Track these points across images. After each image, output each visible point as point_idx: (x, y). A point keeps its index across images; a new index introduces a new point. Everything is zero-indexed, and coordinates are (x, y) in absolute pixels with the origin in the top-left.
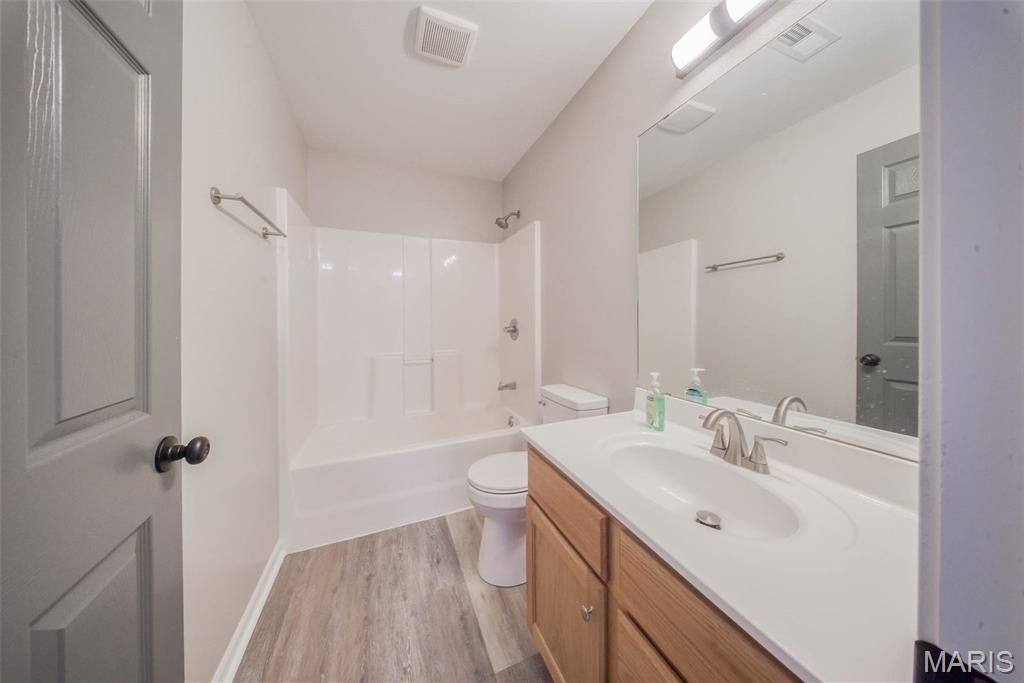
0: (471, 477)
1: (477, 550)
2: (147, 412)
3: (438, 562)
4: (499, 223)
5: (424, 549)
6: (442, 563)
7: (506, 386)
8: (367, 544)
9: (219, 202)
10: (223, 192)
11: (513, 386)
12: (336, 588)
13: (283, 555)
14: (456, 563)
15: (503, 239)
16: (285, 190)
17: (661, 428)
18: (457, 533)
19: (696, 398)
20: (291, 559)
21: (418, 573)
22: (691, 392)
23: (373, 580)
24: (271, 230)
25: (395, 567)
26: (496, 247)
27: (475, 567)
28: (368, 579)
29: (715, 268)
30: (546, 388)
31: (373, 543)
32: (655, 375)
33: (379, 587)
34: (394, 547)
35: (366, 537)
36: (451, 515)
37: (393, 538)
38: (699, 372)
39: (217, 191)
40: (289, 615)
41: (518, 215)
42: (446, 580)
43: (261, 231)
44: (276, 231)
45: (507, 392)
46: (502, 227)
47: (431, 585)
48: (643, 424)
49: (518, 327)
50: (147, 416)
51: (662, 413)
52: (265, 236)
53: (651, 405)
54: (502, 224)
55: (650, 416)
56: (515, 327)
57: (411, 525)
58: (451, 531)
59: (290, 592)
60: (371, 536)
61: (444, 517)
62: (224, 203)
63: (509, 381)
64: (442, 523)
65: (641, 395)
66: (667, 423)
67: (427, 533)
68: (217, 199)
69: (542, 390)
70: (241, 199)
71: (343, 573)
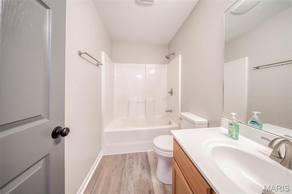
0: (154, 143)
1: (157, 167)
2: (49, 119)
3: (144, 168)
4: (167, 57)
5: (140, 162)
6: (145, 169)
7: (169, 111)
8: (124, 156)
9: (81, 55)
10: (82, 52)
11: (171, 111)
12: (114, 170)
13: (102, 155)
14: (149, 170)
15: (169, 62)
16: (104, 52)
17: (237, 139)
18: (151, 159)
19: (256, 126)
20: (104, 157)
21: (138, 170)
22: (253, 123)
23: (124, 169)
24: (99, 64)
25: (130, 167)
26: (166, 65)
27: (155, 172)
28: (123, 169)
29: (258, 68)
30: (183, 114)
31: (126, 157)
32: (234, 114)
33: (125, 173)
34: (131, 159)
35: (124, 154)
36: (149, 152)
37: (132, 156)
38: (257, 113)
39: (80, 52)
40: (100, 176)
41: (173, 54)
42: (145, 176)
43: (96, 64)
44: (100, 64)
45: (169, 113)
46: (168, 58)
47: (141, 176)
48: (226, 135)
49: (173, 91)
50: (48, 120)
51: (238, 131)
52: (98, 65)
53: (231, 127)
54: (167, 58)
55: (230, 132)
56: (172, 91)
57: (137, 153)
58: (149, 158)
59: (102, 168)
60: (125, 154)
61: (147, 152)
62: (82, 55)
63: (170, 109)
64: (146, 154)
65: (225, 121)
66: (240, 136)
67: (141, 157)
68: (80, 54)
69: (181, 114)
70: (86, 53)
71: (116, 165)
